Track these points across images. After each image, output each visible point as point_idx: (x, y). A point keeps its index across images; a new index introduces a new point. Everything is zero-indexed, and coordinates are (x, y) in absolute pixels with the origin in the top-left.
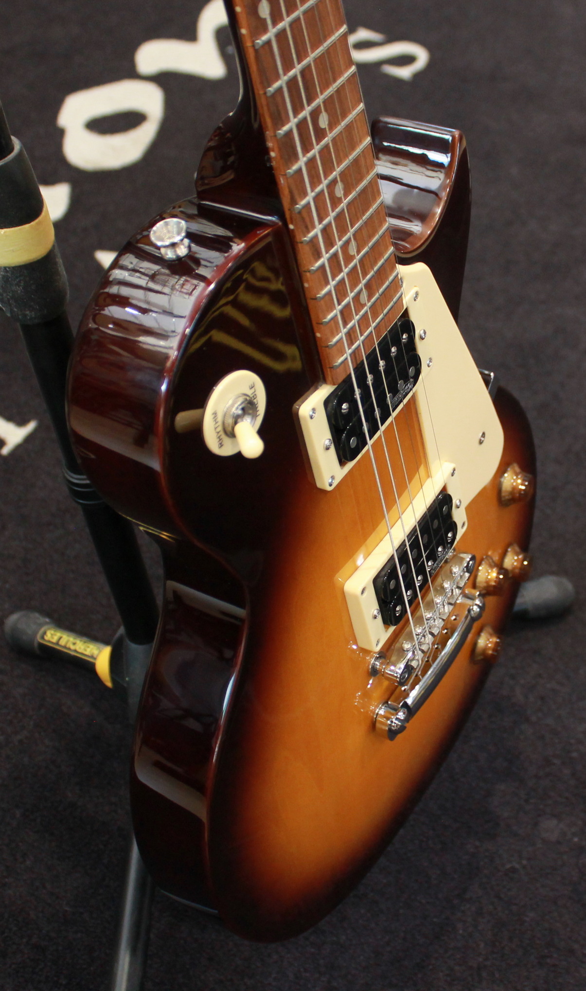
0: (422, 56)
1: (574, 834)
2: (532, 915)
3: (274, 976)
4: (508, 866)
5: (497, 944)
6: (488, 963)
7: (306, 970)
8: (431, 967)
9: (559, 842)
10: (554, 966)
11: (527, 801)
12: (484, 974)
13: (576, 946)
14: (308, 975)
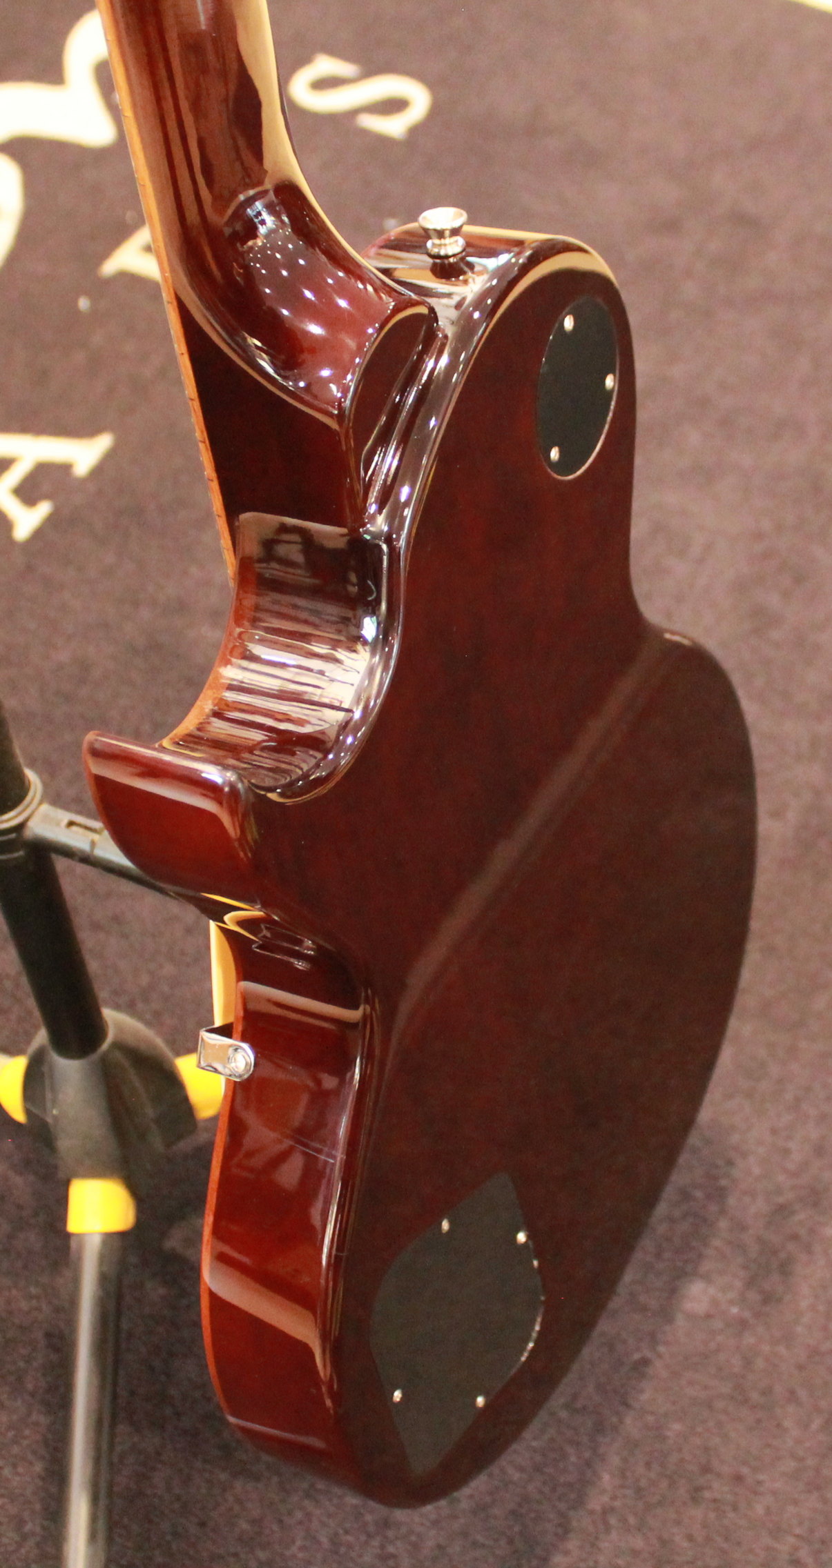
0: (419, 99)
1: (731, 1302)
2: (677, 1427)
3: (299, 1543)
4: (636, 1356)
5: (628, 1474)
6: (617, 1504)
7: (347, 1532)
8: (533, 1515)
9: (708, 1316)
10: (715, 1501)
11: (658, 1255)
12: (613, 1521)
13: (745, 1470)
14: (350, 1538)
